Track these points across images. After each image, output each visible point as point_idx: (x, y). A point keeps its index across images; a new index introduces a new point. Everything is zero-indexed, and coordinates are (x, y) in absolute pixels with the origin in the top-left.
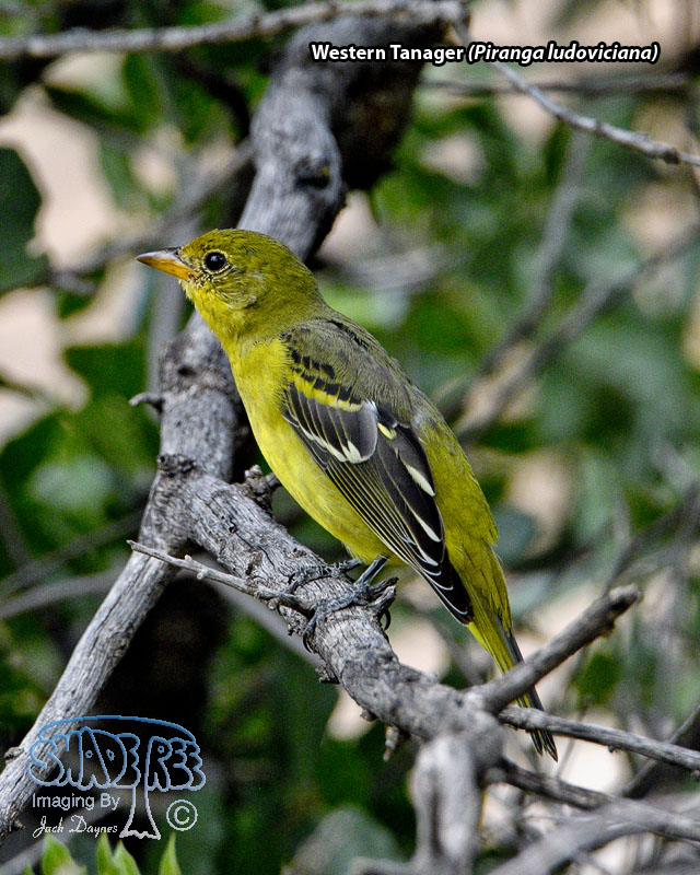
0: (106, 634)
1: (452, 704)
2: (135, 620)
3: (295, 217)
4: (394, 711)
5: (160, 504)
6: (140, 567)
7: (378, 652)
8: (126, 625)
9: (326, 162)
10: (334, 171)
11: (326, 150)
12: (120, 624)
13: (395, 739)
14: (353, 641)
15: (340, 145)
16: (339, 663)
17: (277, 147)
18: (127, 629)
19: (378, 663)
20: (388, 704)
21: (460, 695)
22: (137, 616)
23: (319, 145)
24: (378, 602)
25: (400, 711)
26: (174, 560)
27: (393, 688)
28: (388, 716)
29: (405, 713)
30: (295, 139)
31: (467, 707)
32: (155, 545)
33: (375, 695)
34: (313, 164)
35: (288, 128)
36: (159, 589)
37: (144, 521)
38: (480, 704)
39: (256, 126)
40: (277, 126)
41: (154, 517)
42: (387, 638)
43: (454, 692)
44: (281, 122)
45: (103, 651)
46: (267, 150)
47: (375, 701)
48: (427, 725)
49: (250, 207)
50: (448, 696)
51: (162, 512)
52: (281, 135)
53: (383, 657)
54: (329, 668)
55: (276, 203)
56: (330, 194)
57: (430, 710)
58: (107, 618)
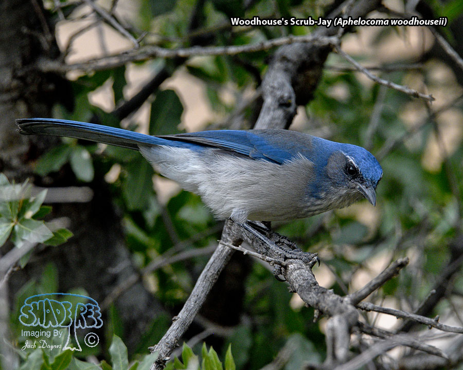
0: (209, 274)
1: (339, 302)
2: (220, 269)
3: (278, 118)
4: (317, 304)
5: (229, 226)
6: (222, 249)
7: (311, 282)
8: (217, 270)
9: (290, 98)
10: (293, 101)
11: (290, 93)
12: (215, 270)
13: (318, 314)
14: (301, 277)
15: (295, 92)
16: (296, 285)
17: (272, 92)
18: (218, 272)
19: (311, 286)
20: (315, 301)
21: (342, 299)
22: (221, 267)
23: (287, 91)
24: (311, 262)
25: (319, 304)
26: (235, 247)
27: (317, 295)
28: (315, 306)
29: (321, 305)
30: (278, 89)
31: (345, 303)
32: (228, 241)
33: (310, 298)
34: (285, 98)
35: (276, 85)
36: (229, 257)
37: (223, 232)
38: (349, 302)
39: (264, 83)
40: (271, 84)
41: (227, 230)
42: (314, 276)
43: (340, 297)
44: (273, 83)
45: (208, 280)
46: (268, 93)
47: (310, 300)
48: (329, 310)
49: (262, 114)
50: (338, 299)
51: (230, 228)
52: (273, 87)
53: (313, 283)
54: (292, 287)
55: (271, 113)
56: (291, 109)
57: (331, 304)
58: (210, 268)
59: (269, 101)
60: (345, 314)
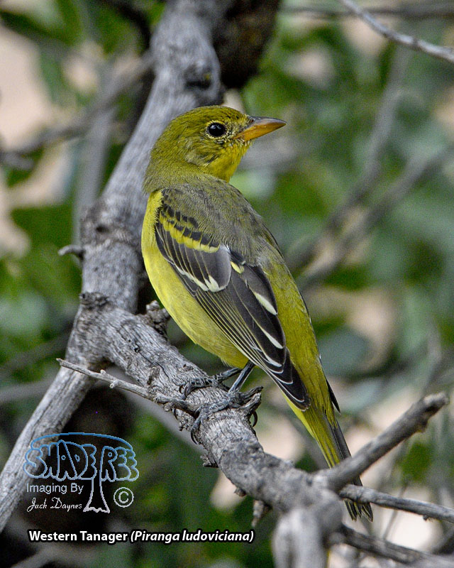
0: (41, 430)
1: (304, 484)
2: (62, 419)
4: (259, 489)
5: (81, 331)
6: (67, 378)
7: (247, 444)
8: (56, 422)
9: (208, 70)
10: (215, 76)
12: (51, 422)
13: (261, 510)
14: (229, 435)
15: (219, 56)
16: (218, 452)
17: (171, 58)
18: (57, 425)
19: (247, 453)
20: (255, 484)
21: (310, 477)
22: (64, 416)
23: (203, 57)
24: (248, 405)
25: (265, 489)
26: (92, 373)
27: (259, 471)
28: (255, 494)
29: (268, 491)
30: (185, 51)
31: (315, 486)
32: (78, 362)
33: (246, 477)
34: (199, 71)
35: (180, 43)
37: (69, 344)
38: (325, 484)
39: (155, 41)
40: (171, 42)
41: (77, 340)
42: (254, 433)
43: (305, 475)
44: (174, 38)
46: (164, 60)
47: (245, 481)
48: (284, 499)
49: (151, 103)
50: (301, 478)
51: (83, 336)
52: (174, 49)
53: (251, 447)
54: (211, 455)
55: (170, 100)
56: (211, 94)
57: (287, 488)
58: (41, 416)
59: (165, 76)
60: (315, 508)
